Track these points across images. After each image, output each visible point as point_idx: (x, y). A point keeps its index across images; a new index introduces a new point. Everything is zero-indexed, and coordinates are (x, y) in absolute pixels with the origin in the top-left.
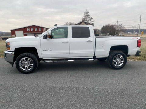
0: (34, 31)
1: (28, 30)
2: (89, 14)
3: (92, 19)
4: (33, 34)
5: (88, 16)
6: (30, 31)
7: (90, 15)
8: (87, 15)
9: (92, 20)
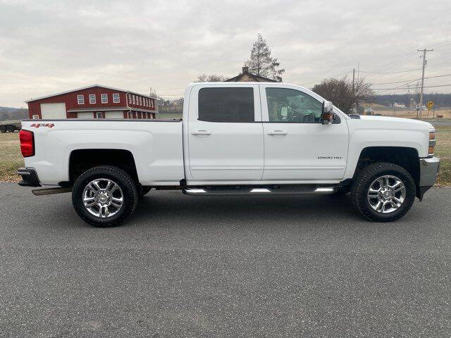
0: (99, 104)
1: (80, 100)
2: (266, 50)
3: (278, 64)
4: (95, 113)
5: (266, 54)
6: (87, 105)
7: (269, 53)
8: (261, 51)
9: (276, 68)
